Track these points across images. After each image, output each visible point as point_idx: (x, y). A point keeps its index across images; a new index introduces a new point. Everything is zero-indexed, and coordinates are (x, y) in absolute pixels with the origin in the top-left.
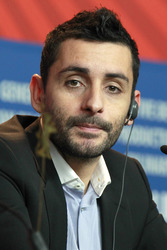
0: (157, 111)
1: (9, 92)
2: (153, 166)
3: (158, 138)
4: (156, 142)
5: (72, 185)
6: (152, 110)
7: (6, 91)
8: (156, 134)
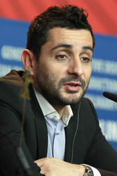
0: (105, 67)
1: (8, 53)
2: (101, 103)
3: (105, 85)
4: (104, 87)
5: (51, 116)
6: (102, 66)
7: (6, 53)
8: (104, 82)
